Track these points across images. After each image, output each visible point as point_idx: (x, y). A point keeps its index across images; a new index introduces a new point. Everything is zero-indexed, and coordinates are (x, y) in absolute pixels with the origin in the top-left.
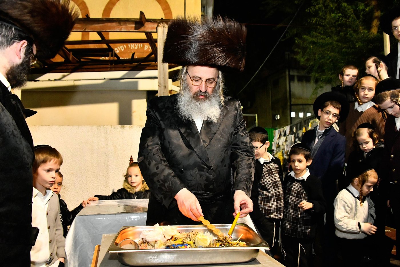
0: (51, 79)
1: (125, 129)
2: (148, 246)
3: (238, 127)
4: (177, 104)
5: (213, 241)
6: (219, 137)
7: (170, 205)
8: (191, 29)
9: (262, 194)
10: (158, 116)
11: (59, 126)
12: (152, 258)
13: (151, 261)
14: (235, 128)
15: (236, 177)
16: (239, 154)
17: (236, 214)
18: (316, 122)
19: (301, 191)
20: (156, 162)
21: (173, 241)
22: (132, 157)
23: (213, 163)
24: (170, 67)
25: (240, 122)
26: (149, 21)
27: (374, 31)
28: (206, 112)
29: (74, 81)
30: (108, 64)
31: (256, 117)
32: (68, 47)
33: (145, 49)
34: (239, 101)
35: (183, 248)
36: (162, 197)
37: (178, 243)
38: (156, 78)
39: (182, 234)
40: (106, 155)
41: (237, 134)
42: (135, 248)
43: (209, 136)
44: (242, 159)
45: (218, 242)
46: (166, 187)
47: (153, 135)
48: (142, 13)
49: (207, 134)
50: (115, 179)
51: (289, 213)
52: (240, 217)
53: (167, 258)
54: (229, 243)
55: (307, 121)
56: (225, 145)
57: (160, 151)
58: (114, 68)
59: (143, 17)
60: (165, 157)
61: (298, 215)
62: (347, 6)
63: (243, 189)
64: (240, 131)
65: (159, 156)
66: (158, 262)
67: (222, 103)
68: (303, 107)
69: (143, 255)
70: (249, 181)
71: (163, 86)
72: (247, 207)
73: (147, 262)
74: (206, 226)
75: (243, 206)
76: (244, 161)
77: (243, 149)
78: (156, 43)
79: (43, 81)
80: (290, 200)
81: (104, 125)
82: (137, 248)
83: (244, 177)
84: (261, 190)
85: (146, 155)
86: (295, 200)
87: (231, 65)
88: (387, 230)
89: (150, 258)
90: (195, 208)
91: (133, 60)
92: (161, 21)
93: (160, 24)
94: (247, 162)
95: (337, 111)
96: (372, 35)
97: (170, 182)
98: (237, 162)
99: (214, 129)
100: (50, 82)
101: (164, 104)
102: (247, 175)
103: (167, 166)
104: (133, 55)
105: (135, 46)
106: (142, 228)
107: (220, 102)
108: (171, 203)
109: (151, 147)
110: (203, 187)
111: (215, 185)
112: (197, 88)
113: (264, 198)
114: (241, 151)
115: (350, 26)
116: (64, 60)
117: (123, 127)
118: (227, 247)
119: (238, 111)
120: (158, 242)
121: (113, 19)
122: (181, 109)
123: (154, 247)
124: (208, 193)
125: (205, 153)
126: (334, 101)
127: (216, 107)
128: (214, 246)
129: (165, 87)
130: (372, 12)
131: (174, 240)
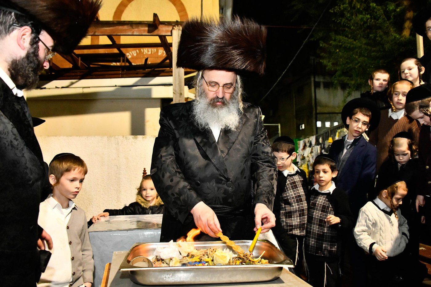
0: (58, 87)
1: (138, 139)
2: (162, 264)
3: (258, 135)
4: (192, 111)
5: (233, 259)
6: (238, 146)
7: (186, 220)
8: (207, 30)
9: (285, 208)
10: (172, 124)
11: (67, 136)
12: (167, 277)
13: (166, 280)
14: (255, 137)
15: (257, 190)
16: (259, 164)
17: (257, 229)
18: (343, 132)
19: (327, 205)
20: (170, 173)
21: (189, 258)
22: (146, 169)
23: (231, 175)
24: (186, 73)
25: (260, 131)
26: (163, 23)
27: (406, 33)
28: (224, 119)
29: (83, 88)
30: (120, 70)
31: (279, 127)
32: (77, 52)
33: (160, 54)
34: (259, 108)
35: (200, 266)
36: (177, 212)
37: (195, 261)
38: (171, 85)
39: (199, 251)
40: (118, 168)
41: (257, 143)
42: (149, 265)
43: (227, 146)
44: (263, 170)
45: (239, 259)
46: (182, 201)
47: (167, 145)
48: (155, 15)
49: (225, 143)
50: (127, 194)
51: (314, 229)
52: (262, 232)
53: (183, 277)
54: (250, 260)
55: (334, 130)
56: (245, 155)
57: (175, 162)
58: (126, 74)
59: (157, 19)
60: (180, 168)
61: (324, 231)
62: (376, 7)
63: (265, 203)
64: (261, 140)
65: (173, 168)
66: (173, 281)
67: (241, 110)
68: (330, 116)
69: (157, 273)
70: (271, 193)
71: (178, 93)
72: (269, 222)
73: (161, 281)
74: (225, 243)
75: (265, 220)
76: (265, 172)
77: (264, 159)
78: (171, 48)
79: (49, 89)
80: (315, 215)
81: (116, 136)
82: (151, 266)
83: (265, 189)
84: (283, 204)
85: (160, 167)
86: (320, 215)
87: (250, 68)
88: (422, 248)
89: (164, 276)
90: (213, 223)
91: (146, 66)
92: (176, 23)
93: (175, 27)
94: (268, 173)
95: (367, 119)
96: (403, 38)
97: (186, 195)
98: (258, 174)
99: (232, 138)
100: (57, 89)
101: (178, 112)
102: (268, 188)
103: (182, 178)
104: (146, 60)
105: (148, 51)
106: (156, 245)
107: (239, 108)
108: (187, 218)
109: (165, 158)
110: (221, 200)
111: (234, 198)
112: (214, 94)
113: (286, 213)
114: (262, 162)
115: (380, 28)
116: (72, 66)
117: (136, 137)
118: (248, 264)
119: (259, 118)
120: (173, 259)
121: (124, 21)
122: (197, 117)
123: (169, 265)
124: (227, 207)
125: (222, 163)
126: (364, 108)
127: (234, 114)
128: (234, 264)
129: (181, 94)
130: (403, 12)
131: (191, 258)
